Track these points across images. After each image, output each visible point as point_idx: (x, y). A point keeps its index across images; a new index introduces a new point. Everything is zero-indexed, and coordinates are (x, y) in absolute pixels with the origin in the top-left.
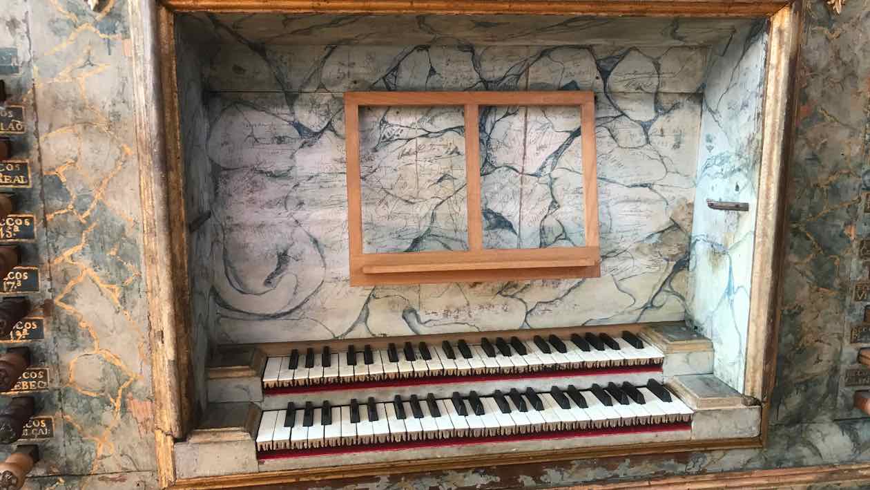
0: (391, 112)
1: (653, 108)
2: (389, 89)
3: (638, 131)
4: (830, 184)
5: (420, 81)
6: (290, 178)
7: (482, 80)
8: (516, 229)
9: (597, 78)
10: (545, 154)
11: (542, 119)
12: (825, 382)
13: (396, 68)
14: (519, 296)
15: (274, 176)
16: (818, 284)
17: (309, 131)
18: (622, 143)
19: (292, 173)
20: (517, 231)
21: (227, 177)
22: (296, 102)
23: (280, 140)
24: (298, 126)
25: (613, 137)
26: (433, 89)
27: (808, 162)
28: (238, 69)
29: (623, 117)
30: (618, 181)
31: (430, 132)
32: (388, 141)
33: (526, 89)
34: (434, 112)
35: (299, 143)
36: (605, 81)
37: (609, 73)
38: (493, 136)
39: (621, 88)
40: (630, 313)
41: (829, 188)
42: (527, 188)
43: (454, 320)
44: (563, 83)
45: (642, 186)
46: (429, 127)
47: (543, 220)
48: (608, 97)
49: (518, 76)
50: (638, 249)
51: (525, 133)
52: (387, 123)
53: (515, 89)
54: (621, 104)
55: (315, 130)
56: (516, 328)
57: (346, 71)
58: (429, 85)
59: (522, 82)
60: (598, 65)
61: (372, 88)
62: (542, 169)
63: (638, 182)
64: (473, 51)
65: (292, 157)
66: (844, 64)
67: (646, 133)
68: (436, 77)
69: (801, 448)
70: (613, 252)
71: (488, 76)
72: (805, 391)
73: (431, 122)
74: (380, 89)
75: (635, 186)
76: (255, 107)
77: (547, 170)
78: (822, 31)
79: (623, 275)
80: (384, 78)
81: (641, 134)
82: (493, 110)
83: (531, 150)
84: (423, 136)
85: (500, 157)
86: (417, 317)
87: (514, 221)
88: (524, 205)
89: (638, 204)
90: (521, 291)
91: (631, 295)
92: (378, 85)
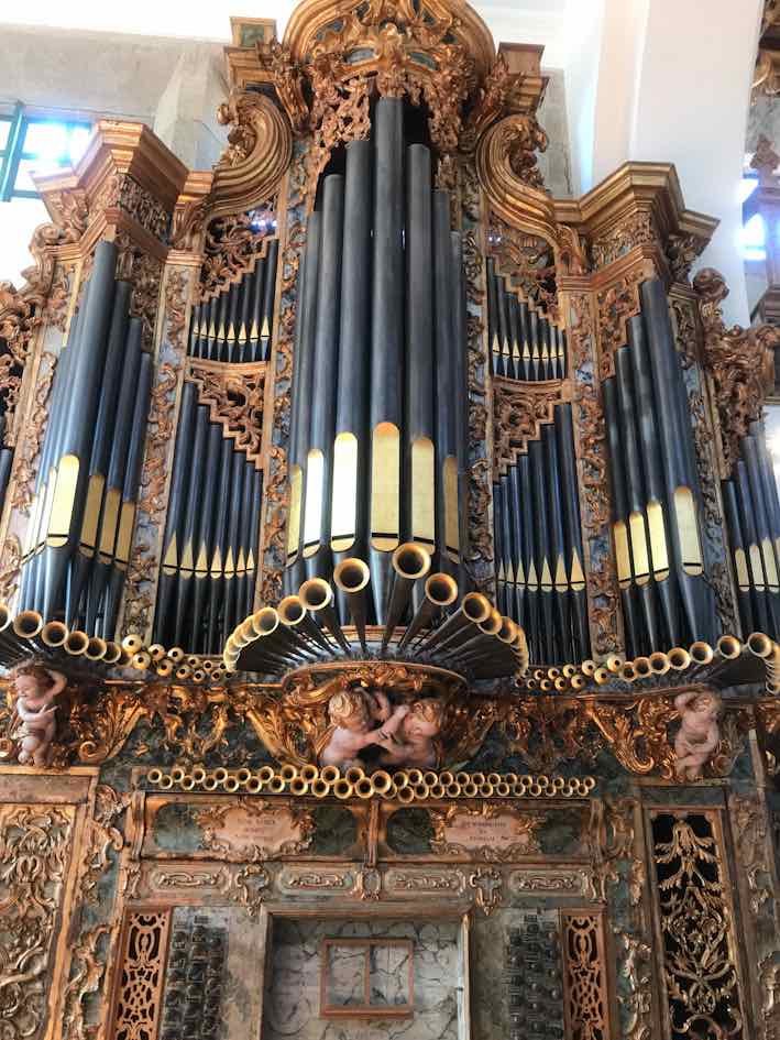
0: (339, 947)
1: (437, 946)
2: (338, 938)
5: (351, 934)
6: (301, 973)
7: (372, 935)
8: (385, 998)
9: (415, 934)
10: (396, 965)
11: (394, 951)
13: (341, 930)
15: (295, 972)
17: (309, 954)
18: (425, 961)
19: (301, 971)
22: (305, 943)
23: (299, 958)
24: (305, 952)
25: (422, 958)
26: (354, 938)
29: (426, 950)
30: (426, 978)
31: (352, 955)
33: (388, 939)
34: (354, 947)
35: (305, 959)
36: (418, 935)
37: (419, 932)
38: (376, 957)
39: (424, 938)
42: (390, 979)
44: (402, 936)
46: (352, 953)
47: (396, 994)
48: (419, 942)
49: (385, 933)
51: (388, 956)
52: (337, 951)
53: (384, 938)
54: (425, 945)
55: (311, 954)
57: (324, 931)
58: (353, 936)
59: (386, 936)
60: (415, 929)
61: (332, 938)
62: (395, 971)
65: (302, 965)
67: (435, 957)
68: (356, 933)
70: (422, 1009)
71: (374, 933)
73: (353, 951)
74: (335, 938)
77: (397, 972)
79: (430, 1021)
80: (336, 934)
81: (433, 957)
82: (376, 947)
83: (391, 963)
84: (350, 957)
85: (379, 966)
87: (385, 994)
88: (389, 987)
92: (334, 936)
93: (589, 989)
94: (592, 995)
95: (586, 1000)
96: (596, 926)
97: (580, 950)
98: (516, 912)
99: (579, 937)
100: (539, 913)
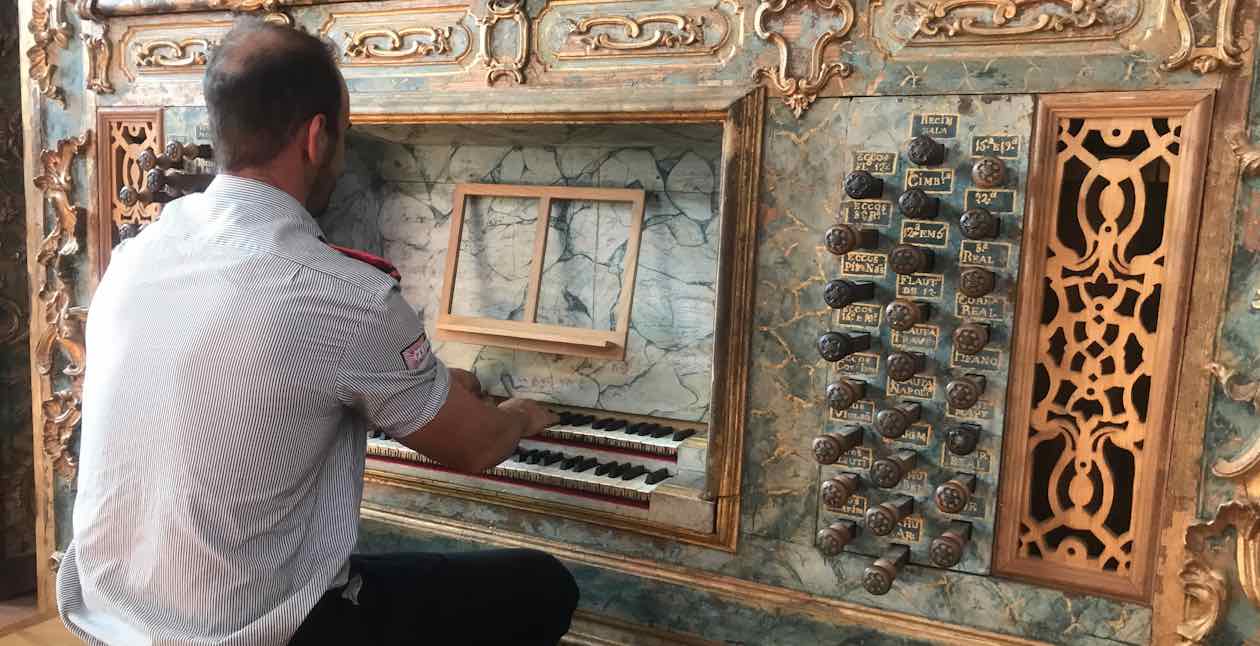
0: (498, 200)
1: (709, 209)
2: (494, 182)
3: (695, 230)
4: (802, 290)
5: (517, 176)
6: (427, 251)
7: (564, 177)
8: (591, 312)
9: (658, 178)
10: (614, 246)
11: (611, 213)
12: (803, 500)
13: (499, 165)
14: (593, 376)
15: (417, 248)
16: (793, 393)
17: (440, 213)
18: (681, 240)
19: (428, 247)
20: (591, 315)
21: (389, 246)
22: (434, 191)
23: (422, 220)
24: (433, 210)
25: (674, 235)
26: (526, 183)
27: (780, 266)
28: (398, 164)
29: (682, 217)
30: (679, 277)
31: (524, 220)
32: (493, 225)
33: (598, 186)
34: (528, 203)
35: (434, 223)
36: (665, 180)
37: (668, 173)
38: (572, 226)
39: (679, 187)
40: (693, 410)
41: (800, 293)
42: (600, 276)
43: (539, 390)
44: (629, 182)
45: (701, 284)
46: (523, 216)
47: (613, 308)
48: (668, 196)
49: (592, 174)
50: (699, 347)
51: (598, 225)
52: (492, 210)
53: (590, 185)
54: (679, 203)
55: (444, 213)
56: (591, 407)
57: (465, 165)
58: (523, 180)
59: (595, 180)
60: (658, 167)
61: (483, 181)
62: (611, 259)
63: (697, 281)
64: (555, 152)
65: (429, 234)
66: (814, 168)
67: (704, 232)
68: (528, 173)
69: (777, 566)
70: (676, 346)
71: (568, 173)
72: (783, 505)
73: (524, 211)
74: (488, 182)
75: (695, 283)
76: (408, 193)
77: (616, 261)
78: (788, 137)
79: (684, 371)
80: (491, 173)
81: (699, 233)
82: (572, 204)
83: (603, 240)
84: (518, 223)
85: (579, 245)
86: (512, 382)
87: (589, 306)
88: (597, 290)
89: (698, 302)
90: (595, 372)
91: (693, 392)
92: (487, 179)
93: (1112, 333)
94: (1117, 351)
95: (1092, 365)
96: (1174, 148)
97: (1096, 219)
98: (892, 106)
99: (1101, 183)
100: (965, 107)
